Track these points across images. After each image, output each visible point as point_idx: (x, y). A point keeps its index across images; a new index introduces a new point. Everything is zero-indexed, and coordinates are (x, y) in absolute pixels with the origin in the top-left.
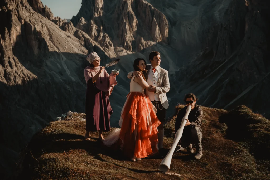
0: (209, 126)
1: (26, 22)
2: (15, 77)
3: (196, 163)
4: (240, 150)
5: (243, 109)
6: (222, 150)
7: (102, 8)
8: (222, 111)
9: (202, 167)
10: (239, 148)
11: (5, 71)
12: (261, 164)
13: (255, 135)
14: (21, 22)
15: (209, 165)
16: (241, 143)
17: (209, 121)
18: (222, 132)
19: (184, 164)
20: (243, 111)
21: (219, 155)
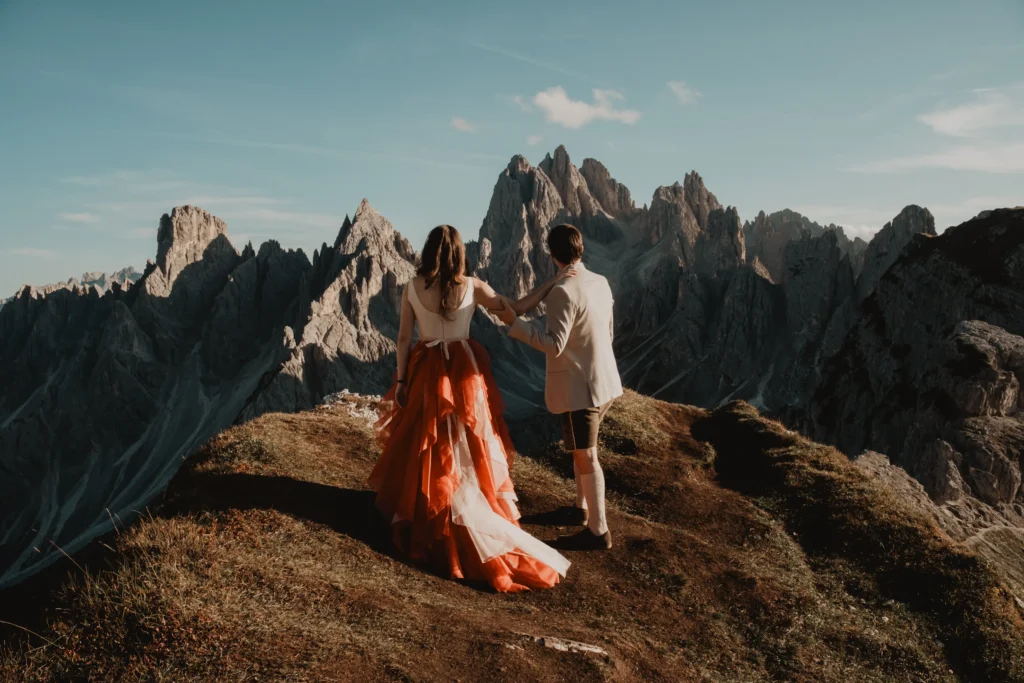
0: (671, 449)
1: (389, 271)
2: (370, 342)
3: (648, 577)
4: (764, 526)
5: (742, 407)
6: (715, 526)
7: (489, 257)
8: (695, 411)
9: (669, 592)
10: (762, 520)
11: (358, 334)
12: (823, 568)
13: (792, 480)
14: (383, 271)
15: (687, 585)
16: (760, 501)
17: (671, 434)
18: (706, 467)
19: (610, 579)
20: (742, 412)
21: (710, 542)
